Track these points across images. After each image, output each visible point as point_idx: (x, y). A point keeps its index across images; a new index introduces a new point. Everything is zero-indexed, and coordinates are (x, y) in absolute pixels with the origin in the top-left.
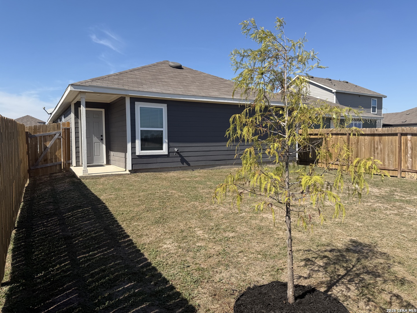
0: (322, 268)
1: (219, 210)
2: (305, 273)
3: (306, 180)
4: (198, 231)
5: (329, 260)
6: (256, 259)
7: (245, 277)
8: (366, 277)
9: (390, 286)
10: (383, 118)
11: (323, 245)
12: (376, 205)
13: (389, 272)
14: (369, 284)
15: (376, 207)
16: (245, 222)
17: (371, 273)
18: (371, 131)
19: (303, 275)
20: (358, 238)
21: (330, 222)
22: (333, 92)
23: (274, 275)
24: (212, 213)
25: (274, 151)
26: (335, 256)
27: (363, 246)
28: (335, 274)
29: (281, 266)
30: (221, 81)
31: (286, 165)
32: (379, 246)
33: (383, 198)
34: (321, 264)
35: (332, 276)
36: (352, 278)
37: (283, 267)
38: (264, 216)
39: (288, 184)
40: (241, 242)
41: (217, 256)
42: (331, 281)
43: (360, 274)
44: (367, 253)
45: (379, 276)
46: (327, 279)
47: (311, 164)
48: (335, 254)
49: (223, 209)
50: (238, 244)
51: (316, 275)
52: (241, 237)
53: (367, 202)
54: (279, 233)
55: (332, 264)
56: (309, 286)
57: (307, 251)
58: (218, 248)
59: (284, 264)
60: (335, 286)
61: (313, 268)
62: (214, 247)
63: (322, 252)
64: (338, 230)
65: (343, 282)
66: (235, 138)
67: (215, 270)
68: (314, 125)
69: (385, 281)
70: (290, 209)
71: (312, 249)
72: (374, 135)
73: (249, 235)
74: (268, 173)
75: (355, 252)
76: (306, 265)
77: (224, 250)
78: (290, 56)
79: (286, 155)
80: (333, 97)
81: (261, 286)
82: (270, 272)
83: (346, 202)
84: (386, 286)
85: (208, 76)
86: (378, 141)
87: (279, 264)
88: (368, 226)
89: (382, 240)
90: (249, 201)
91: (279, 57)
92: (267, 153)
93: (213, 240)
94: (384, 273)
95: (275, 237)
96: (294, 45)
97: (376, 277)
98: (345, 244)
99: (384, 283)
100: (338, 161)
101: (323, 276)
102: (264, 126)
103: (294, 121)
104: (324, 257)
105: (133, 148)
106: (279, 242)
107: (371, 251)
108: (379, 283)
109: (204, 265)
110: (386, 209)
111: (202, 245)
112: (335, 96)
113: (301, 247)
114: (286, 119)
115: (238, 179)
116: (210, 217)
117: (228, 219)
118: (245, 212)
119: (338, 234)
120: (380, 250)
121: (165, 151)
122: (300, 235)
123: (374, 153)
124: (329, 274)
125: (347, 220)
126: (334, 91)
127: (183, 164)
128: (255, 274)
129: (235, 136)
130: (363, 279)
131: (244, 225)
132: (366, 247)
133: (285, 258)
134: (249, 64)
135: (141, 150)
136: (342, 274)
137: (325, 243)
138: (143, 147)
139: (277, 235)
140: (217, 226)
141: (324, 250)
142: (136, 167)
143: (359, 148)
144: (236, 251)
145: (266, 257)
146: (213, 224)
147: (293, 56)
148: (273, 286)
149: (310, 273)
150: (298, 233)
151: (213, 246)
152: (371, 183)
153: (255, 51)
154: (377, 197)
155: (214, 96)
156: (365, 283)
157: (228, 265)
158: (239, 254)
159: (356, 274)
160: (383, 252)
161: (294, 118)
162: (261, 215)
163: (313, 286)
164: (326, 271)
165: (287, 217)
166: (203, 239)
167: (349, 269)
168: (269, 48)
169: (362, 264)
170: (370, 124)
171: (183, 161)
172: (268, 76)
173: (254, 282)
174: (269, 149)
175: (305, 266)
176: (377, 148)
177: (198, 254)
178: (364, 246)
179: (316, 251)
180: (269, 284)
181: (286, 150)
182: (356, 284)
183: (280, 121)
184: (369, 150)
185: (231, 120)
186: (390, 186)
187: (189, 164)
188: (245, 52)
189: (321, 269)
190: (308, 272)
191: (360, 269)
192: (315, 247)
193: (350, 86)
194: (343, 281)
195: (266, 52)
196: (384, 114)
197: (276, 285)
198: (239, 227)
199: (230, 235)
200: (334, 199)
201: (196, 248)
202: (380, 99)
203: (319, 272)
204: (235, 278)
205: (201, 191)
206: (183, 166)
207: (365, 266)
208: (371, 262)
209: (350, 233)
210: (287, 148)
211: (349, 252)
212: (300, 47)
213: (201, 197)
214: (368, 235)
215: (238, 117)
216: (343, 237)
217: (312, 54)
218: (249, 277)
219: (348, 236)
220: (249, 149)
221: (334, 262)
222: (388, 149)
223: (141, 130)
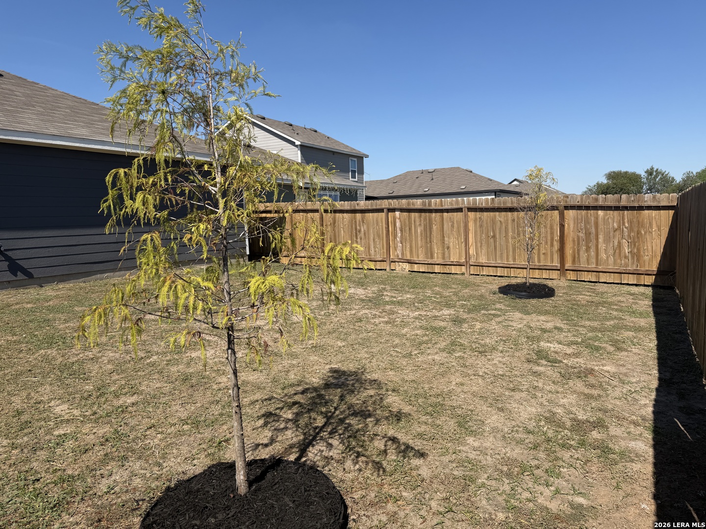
0: (290, 423)
1: (103, 358)
2: (264, 437)
3: (257, 284)
4: (57, 406)
5: (301, 408)
6: (181, 433)
7: (159, 471)
8: (353, 421)
9: (383, 427)
10: (365, 187)
11: (292, 385)
12: (361, 313)
13: (381, 407)
14: (358, 430)
15: (362, 315)
16: (158, 372)
17: (359, 413)
18: (351, 207)
19: (261, 442)
20: (340, 364)
21: (301, 347)
22: (296, 144)
23: (213, 454)
24: (88, 366)
25: (198, 237)
26: (309, 398)
27: (347, 375)
28: (310, 427)
29: (225, 436)
30: (94, 108)
31: (224, 262)
32: (368, 371)
33: (370, 301)
34: (290, 416)
35: (306, 432)
36: (334, 427)
37: (228, 436)
38: (194, 355)
39: (229, 294)
40: (151, 410)
41: (102, 445)
42: (304, 439)
43: (345, 418)
44: (353, 385)
45: (370, 416)
46: (299, 438)
47: (263, 257)
48: (309, 395)
49: (111, 355)
50: (145, 414)
51: (283, 436)
52: (151, 400)
53: (350, 310)
54: (220, 380)
55: (306, 413)
56: (273, 457)
57: (267, 401)
58: (105, 430)
59: (231, 431)
60: (311, 446)
61: (277, 427)
62: (94, 431)
63: (290, 397)
64: (313, 358)
65: (322, 437)
66: (123, 216)
67: (98, 473)
68: (265, 193)
69: (377, 421)
70: (234, 337)
71: (275, 395)
72: (354, 211)
73: (165, 394)
74: (190, 278)
75: (337, 386)
76: (266, 424)
77: (116, 431)
78: (217, 71)
79: (223, 243)
80: (296, 153)
81: (189, 480)
82: (205, 450)
83: (323, 313)
84: (379, 428)
85: (64, 96)
86: (361, 220)
87: (222, 431)
88: (352, 345)
89: (371, 362)
90: (164, 334)
91: (198, 68)
92: (186, 242)
93: (92, 417)
94: (375, 410)
95: (213, 387)
96: (222, 51)
97: (366, 419)
98: (324, 378)
99: (376, 424)
100: (305, 249)
101: (293, 435)
102: (178, 193)
103: (231, 183)
104: (293, 404)
106: (220, 395)
107: (357, 380)
108: (370, 425)
109: (73, 468)
110: (375, 316)
111: (69, 432)
112: (299, 152)
113: (258, 396)
114: (218, 180)
115: (133, 294)
116: (85, 374)
117: (123, 372)
118: (157, 353)
119: (313, 363)
120: (369, 377)
122: (256, 377)
123: (357, 238)
124: (302, 429)
125: (325, 340)
126: (298, 143)
127: (16, 275)
128: (179, 461)
129: (122, 213)
130: (350, 425)
131: (156, 377)
132: (351, 376)
133: (231, 420)
134: (138, 73)
136: (320, 425)
137: (295, 381)
139: (217, 383)
140: (99, 389)
141: (293, 392)
143: (337, 231)
144: (141, 427)
145: (197, 426)
146: (92, 387)
147: (222, 71)
148: (211, 473)
149: (272, 435)
150: (252, 374)
151: (92, 429)
152: (354, 282)
153: (150, 51)
154: (362, 300)
155: (79, 137)
156: (352, 431)
157: (125, 458)
158: (148, 433)
159: (339, 419)
160: (373, 379)
161: (232, 179)
162: (188, 354)
163: (278, 456)
164: (298, 426)
165: (230, 351)
166: (68, 420)
167: (330, 414)
168: (177, 50)
169: (346, 402)
170: (349, 195)
171: (15, 268)
172: (179, 101)
173: (177, 476)
174: (189, 233)
175: (264, 426)
176: (360, 231)
177: (59, 451)
178: (349, 375)
179: (281, 398)
180: (205, 471)
181: (222, 235)
182: (340, 435)
183: (207, 184)
184: (350, 234)
185: (109, 179)
186: (377, 284)
187: (30, 275)
188: (129, 50)
189: (290, 425)
190: (270, 434)
191: (344, 411)
192: (280, 391)
193: (319, 136)
194: (322, 435)
195: (171, 56)
196: (366, 182)
197: (217, 471)
198: (145, 382)
199: (128, 401)
200: (301, 310)
201: (53, 441)
202: (360, 158)
203: (287, 430)
204: (139, 478)
205: (61, 326)
206: (15, 278)
207: (351, 405)
208: (358, 396)
209: (330, 358)
210: (222, 232)
211: (329, 388)
212: (232, 56)
213: (62, 338)
214: (353, 357)
215: (122, 174)
216: (320, 367)
217: (253, 70)
218: (168, 468)
219: (327, 364)
220: (150, 235)
221: (308, 409)
222: (374, 232)
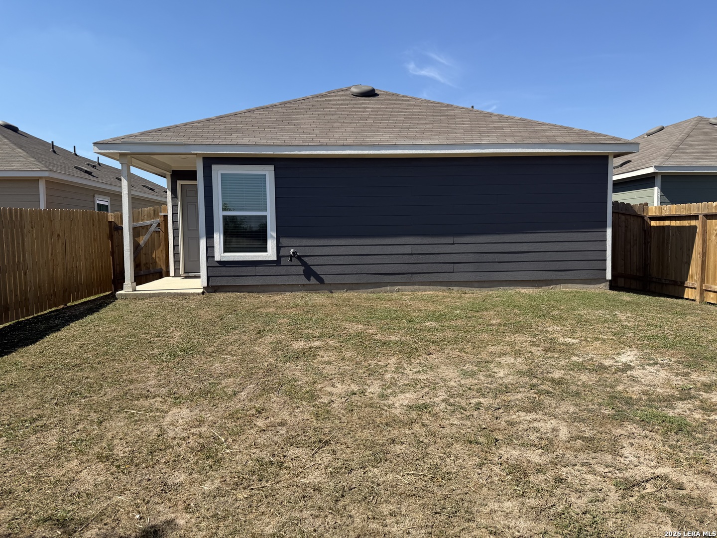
105: (210, 248)
121: (271, 254)
127: (309, 280)
135: (225, 251)
138: (228, 246)
142: (215, 282)
171: (309, 272)
187: (321, 281)
206: (307, 282)
223: (224, 217)
